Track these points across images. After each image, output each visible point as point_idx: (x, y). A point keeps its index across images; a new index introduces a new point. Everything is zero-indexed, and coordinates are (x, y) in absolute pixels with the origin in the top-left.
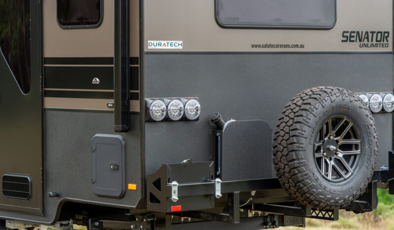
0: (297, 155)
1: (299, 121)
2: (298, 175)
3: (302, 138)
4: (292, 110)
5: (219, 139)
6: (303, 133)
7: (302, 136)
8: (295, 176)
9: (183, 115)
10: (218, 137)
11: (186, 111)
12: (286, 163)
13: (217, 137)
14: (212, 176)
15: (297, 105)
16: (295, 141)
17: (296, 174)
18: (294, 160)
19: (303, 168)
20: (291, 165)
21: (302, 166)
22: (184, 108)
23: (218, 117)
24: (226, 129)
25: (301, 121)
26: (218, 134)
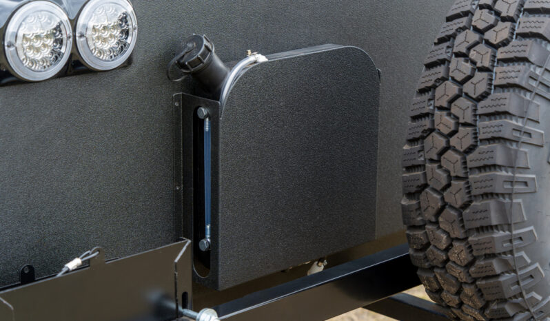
0: (503, 211)
1: (517, 81)
2: (502, 279)
3: (524, 149)
4: (481, 32)
5: (207, 128)
6: (530, 127)
7: (525, 138)
8: (492, 281)
9: (71, 55)
10: (202, 122)
11: (80, 41)
12: (459, 233)
13: (199, 123)
14: (185, 295)
15: (498, 14)
16: (499, 159)
17: (497, 276)
18: (490, 228)
19: (523, 254)
20: (477, 244)
21: (519, 250)
22: (74, 29)
23: (204, 55)
24: (231, 93)
25: (523, 84)
26: (204, 111)
